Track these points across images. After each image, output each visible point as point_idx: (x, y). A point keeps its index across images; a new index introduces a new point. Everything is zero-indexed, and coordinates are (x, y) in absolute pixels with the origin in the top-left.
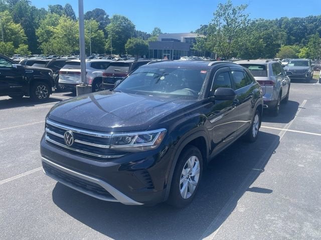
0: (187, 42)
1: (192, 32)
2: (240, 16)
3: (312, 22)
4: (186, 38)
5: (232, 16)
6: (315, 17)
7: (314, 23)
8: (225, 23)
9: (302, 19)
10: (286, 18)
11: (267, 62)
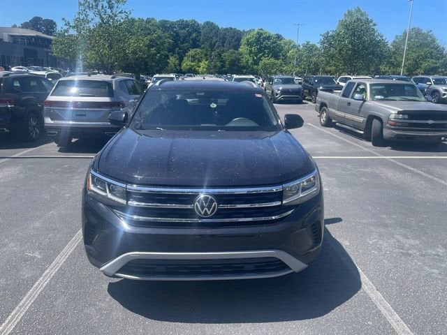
0: (14, 42)
1: (15, 26)
2: (120, 13)
3: (184, 28)
4: (12, 36)
5: (109, 11)
6: (186, 21)
7: (187, 29)
8: (98, 20)
9: (173, 23)
10: (153, 19)
11: (113, 78)
